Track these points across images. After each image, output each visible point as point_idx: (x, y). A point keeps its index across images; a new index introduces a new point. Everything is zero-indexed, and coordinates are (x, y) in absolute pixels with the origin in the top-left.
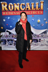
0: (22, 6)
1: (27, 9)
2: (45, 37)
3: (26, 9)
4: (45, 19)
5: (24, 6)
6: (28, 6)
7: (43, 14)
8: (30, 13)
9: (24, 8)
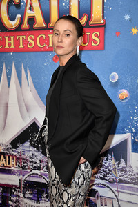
0: (8, 8)
1: (28, 23)
2: (121, 181)
3: (26, 25)
4: (117, 77)
5: (18, 6)
6: (33, 5)
7: (102, 47)
8: (42, 41)
9: (19, 16)
